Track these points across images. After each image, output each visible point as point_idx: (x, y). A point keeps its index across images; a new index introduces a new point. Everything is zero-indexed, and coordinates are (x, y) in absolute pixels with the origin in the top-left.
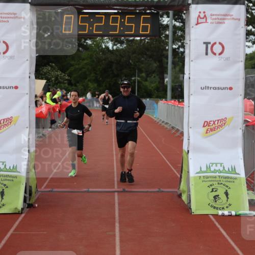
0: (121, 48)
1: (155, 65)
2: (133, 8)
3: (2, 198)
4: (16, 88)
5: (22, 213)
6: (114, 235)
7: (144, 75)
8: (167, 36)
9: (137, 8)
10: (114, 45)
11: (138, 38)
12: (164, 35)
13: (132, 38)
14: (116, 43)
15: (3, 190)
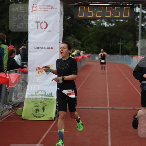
0: (111, 26)
1: (131, 36)
2: (119, 3)
3: (43, 111)
4: (52, 48)
5: (54, 120)
6: (108, 134)
7: (124, 41)
8: (138, 19)
9: (122, 3)
10: (107, 24)
11: (122, 20)
12: (136, 18)
13: (118, 20)
14: (109, 23)
15: (44, 107)
